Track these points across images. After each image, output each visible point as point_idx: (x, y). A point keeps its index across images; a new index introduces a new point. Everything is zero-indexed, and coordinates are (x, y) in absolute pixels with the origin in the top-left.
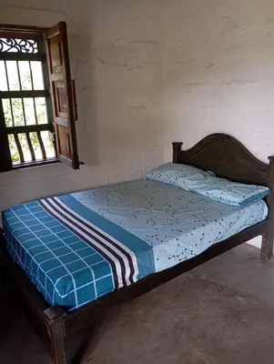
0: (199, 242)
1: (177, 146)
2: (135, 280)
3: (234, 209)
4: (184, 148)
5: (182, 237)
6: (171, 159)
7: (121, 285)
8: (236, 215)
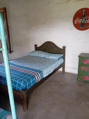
0: (51, 69)
1: (36, 46)
2: (40, 80)
3: (57, 60)
4: (38, 46)
5: (48, 68)
6: (34, 50)
7: (37, 82)
8: (58, 62)
